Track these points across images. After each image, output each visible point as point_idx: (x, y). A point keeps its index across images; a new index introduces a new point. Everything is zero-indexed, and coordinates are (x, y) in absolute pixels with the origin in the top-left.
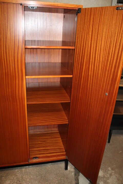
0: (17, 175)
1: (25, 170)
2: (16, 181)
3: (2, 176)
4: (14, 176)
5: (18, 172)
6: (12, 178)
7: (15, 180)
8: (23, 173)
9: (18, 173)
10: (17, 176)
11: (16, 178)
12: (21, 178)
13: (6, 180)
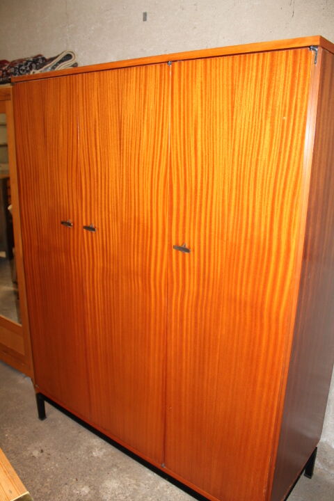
0: (142, 485)
1: (163, 488)
2: (128, 495)
3: (116, 465)
4: (134, 482)
5: (148, 480)
6: (128, 484)
7: (127, 491)
8: (156, 490)
9: (147, 482)
10: (139, 486)
11: (134, 489)
12: (141, 497)
13: (115, 478)
